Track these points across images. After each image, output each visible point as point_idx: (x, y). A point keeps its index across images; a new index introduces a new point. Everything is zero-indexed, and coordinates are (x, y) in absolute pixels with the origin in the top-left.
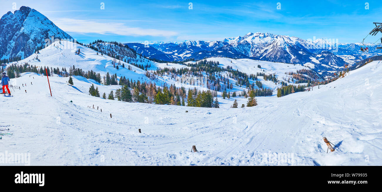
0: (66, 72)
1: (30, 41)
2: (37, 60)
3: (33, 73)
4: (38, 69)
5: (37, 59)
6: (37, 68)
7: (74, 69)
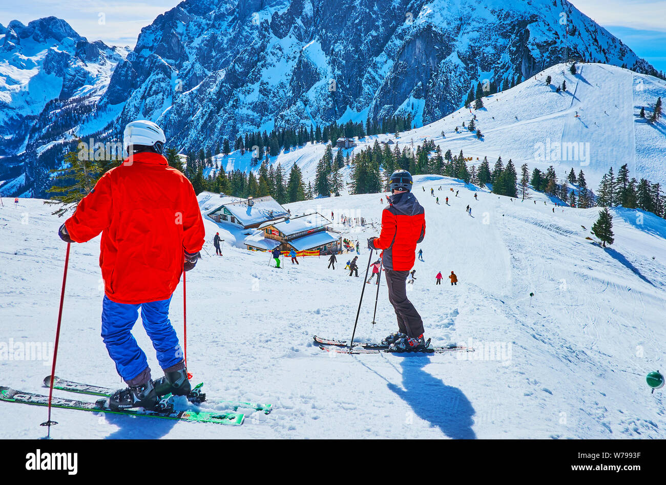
0: (585, 189)
1: (453, 58)
2: (470, 134)
3: (448, 181)
4: (473, 166)
5: (472, 129)
6: (469, 164)
7: (624, 178)
